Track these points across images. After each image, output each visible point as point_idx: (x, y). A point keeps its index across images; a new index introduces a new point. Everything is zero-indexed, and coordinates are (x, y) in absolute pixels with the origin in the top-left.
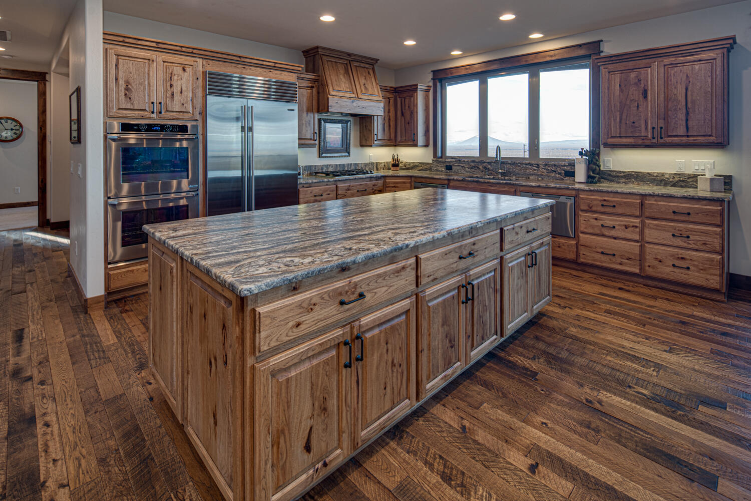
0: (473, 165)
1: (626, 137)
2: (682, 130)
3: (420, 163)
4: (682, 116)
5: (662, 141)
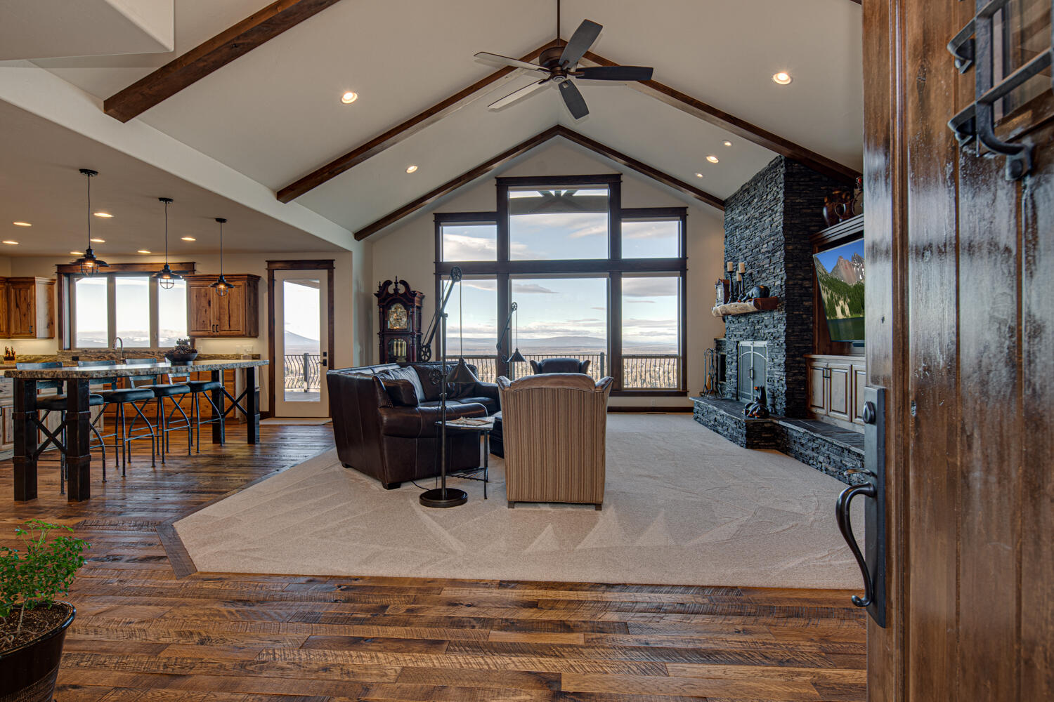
0: (99, 355)
1: (200, 331)
2: (227, 327)
3: (44, 356)
4: (227, 318)
5: (218, 334)
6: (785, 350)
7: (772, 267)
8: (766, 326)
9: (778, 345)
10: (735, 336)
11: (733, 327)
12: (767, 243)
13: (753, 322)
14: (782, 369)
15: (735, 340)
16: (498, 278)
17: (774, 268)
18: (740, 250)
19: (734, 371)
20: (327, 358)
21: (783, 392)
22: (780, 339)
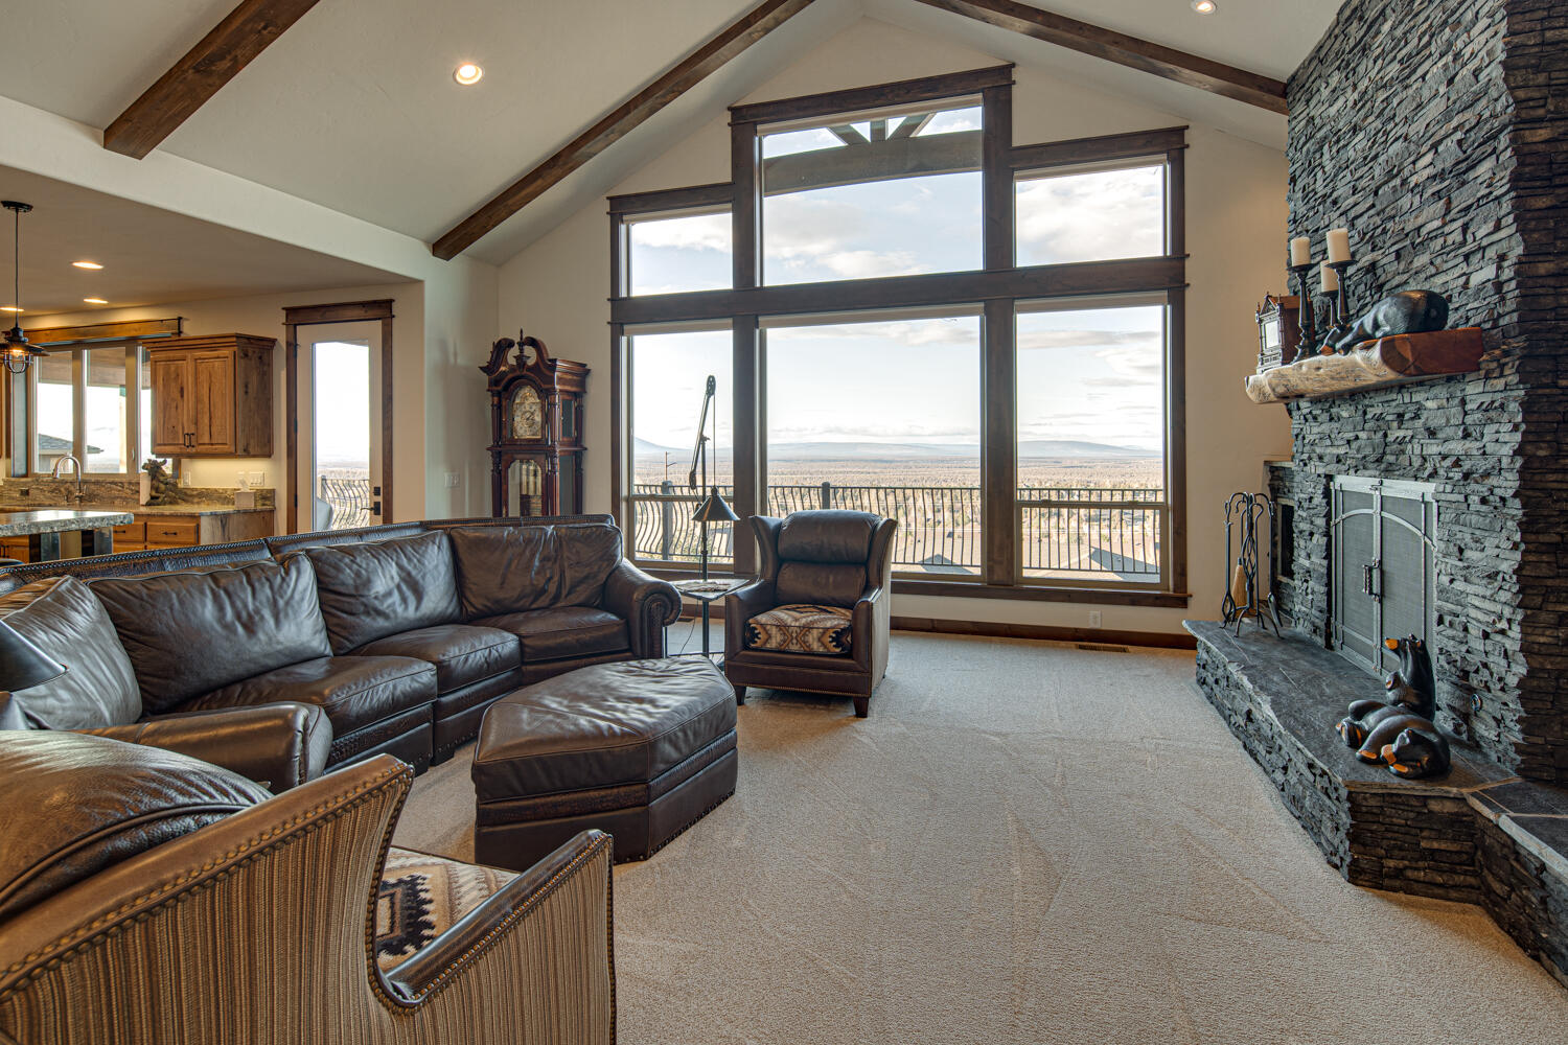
1: (168, 444)
5: (194, 450)
6: (1520, 524)
7: (1459, 223)
8: (1432, 433)
9: (1484, 501)
10: (1321, 458)
11: (1313, 431)
12: (1435, 147)
13: (1379, 418)
14: (1504, 596)
15: (1321, 471)
16: (735, 327)
17: (1465, 228)
18: (1335, 202)
19: (1318, 561)
20: (380, 499)
21: (1512, 681)
22: (1493, 481)
